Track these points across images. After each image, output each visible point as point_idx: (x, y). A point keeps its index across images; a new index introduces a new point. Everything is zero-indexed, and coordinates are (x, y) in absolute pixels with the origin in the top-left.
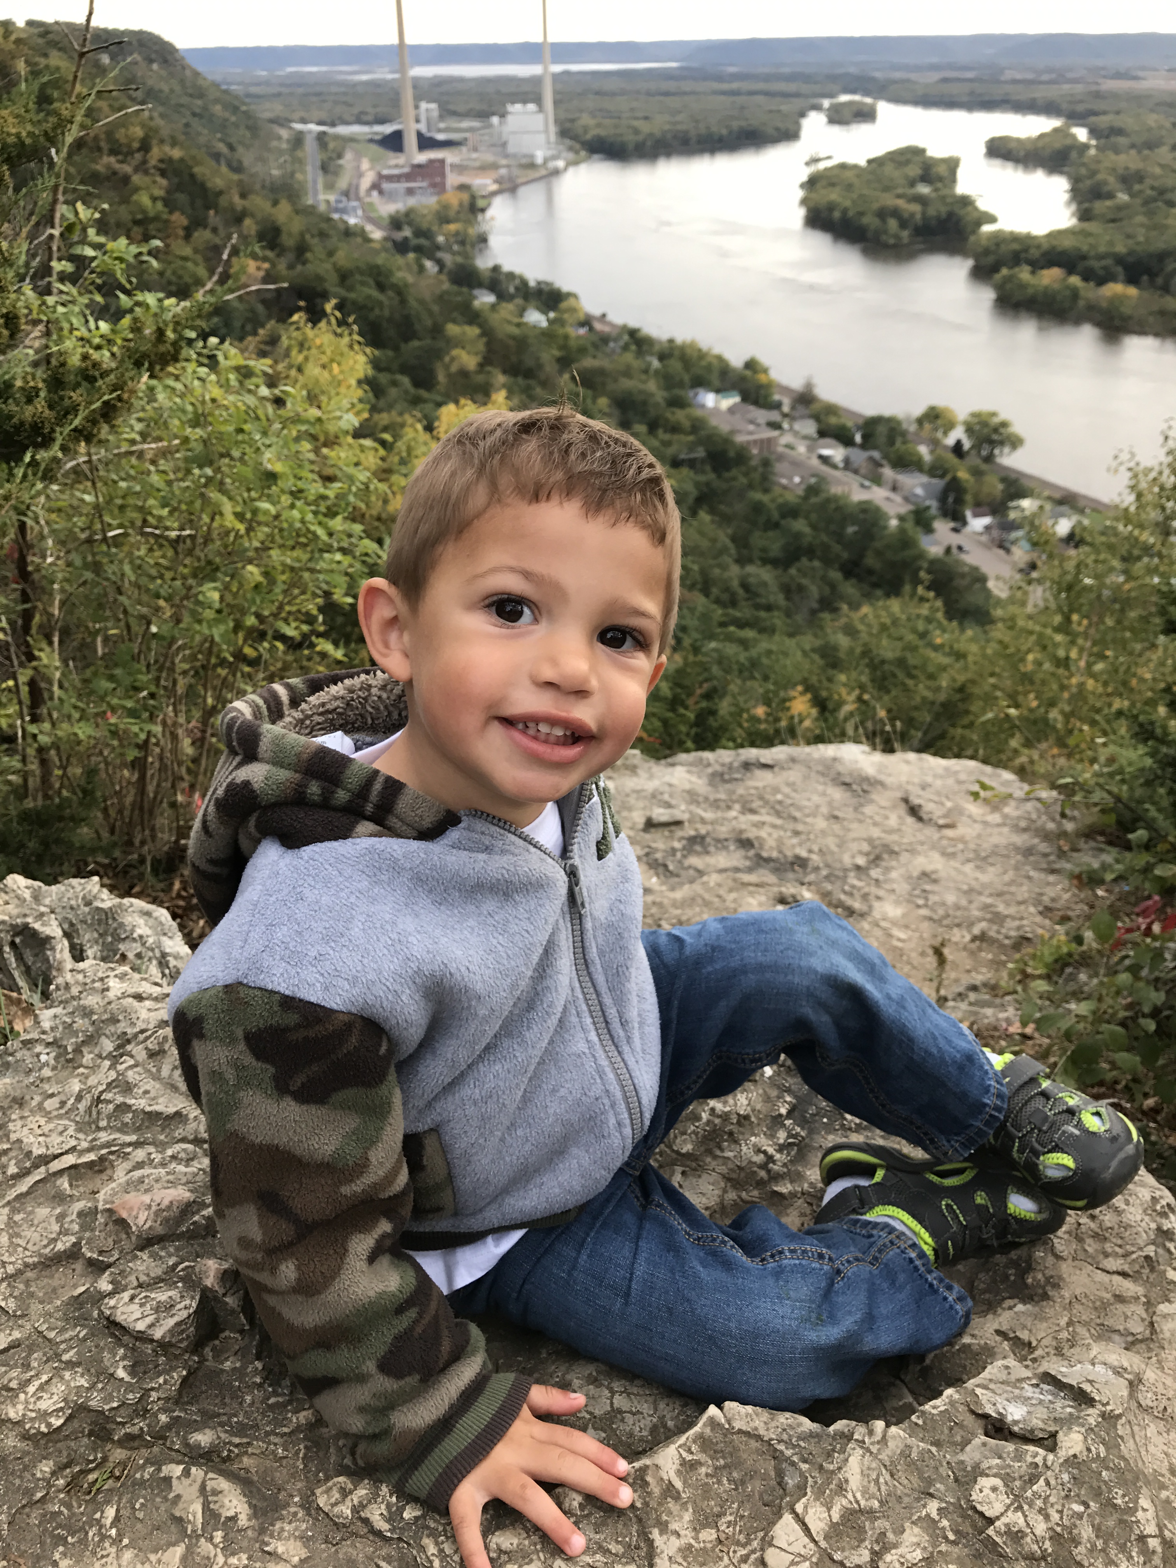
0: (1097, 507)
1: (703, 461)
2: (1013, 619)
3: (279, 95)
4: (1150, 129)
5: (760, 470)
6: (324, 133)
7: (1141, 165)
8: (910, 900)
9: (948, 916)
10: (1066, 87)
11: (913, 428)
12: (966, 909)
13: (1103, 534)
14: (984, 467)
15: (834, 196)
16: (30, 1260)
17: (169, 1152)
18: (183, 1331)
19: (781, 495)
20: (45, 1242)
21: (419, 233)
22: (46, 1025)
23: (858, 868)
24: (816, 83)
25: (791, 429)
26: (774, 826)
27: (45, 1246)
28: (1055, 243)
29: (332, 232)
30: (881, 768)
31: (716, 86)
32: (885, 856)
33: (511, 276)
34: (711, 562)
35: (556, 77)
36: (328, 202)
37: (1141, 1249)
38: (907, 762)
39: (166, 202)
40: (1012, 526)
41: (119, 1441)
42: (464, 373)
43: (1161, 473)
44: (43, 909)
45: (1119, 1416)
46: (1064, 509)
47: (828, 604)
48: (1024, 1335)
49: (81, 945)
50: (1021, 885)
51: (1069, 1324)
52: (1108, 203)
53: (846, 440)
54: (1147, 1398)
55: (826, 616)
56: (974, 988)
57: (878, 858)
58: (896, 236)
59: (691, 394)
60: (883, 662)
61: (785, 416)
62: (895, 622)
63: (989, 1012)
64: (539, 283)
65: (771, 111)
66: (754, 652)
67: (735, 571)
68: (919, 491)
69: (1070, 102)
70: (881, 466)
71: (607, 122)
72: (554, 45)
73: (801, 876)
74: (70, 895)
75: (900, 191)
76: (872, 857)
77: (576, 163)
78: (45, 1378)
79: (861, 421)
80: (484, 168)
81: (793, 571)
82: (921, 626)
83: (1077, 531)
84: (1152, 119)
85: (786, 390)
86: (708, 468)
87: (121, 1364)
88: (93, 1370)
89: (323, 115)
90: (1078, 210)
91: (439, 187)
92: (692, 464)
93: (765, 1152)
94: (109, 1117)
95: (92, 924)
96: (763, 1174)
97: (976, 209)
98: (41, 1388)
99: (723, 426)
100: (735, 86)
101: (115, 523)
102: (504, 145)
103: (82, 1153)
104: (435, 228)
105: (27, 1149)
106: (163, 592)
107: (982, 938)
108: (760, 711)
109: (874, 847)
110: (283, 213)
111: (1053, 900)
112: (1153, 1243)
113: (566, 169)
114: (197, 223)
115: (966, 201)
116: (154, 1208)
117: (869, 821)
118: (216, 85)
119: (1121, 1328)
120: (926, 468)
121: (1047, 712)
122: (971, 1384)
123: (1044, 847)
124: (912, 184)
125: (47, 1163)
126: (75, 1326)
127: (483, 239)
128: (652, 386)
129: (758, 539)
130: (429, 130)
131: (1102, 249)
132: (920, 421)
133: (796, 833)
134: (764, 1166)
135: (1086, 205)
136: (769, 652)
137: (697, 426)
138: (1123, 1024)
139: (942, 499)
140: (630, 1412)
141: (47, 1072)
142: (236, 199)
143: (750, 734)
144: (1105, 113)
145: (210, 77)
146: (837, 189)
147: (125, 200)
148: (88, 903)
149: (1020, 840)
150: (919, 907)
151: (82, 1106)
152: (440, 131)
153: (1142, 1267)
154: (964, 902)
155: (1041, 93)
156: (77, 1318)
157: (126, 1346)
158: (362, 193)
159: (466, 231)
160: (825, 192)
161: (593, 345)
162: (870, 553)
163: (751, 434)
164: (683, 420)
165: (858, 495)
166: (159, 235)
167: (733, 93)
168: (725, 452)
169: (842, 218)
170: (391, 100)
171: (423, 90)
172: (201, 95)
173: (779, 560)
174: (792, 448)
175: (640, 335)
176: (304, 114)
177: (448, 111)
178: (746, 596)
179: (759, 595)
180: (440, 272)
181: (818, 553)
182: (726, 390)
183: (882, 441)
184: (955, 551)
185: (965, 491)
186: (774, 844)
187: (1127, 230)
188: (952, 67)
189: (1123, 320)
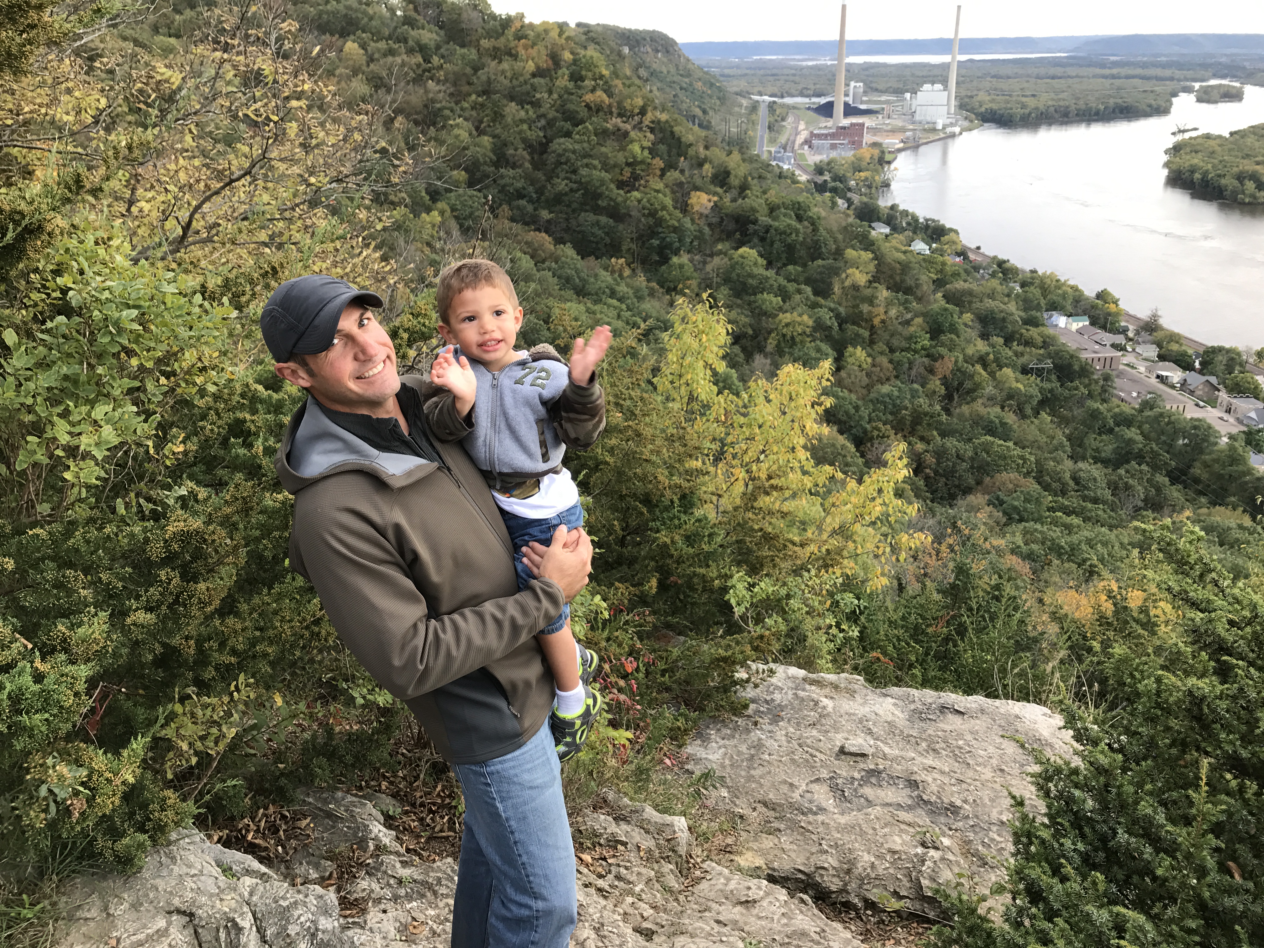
1: (1049, 371)
3: (746, 75)
5: (1101, 382)
6: (774, 102)
11: (1252, 360)
15: (1196, 160)
19: (1118, 406)
21: (836, 178)
24: (1188, 70)
25: (1134, 350)
29: (769, 175)
31: (1098, 71)
33: (905, 213)
34: (1047, 455)
35: (960, 64)
36: (770, 152)
39: (651, 151)
42: (855, 287)
47: (1153, 504)
53: (1186, 366)
55: (1149, 514)
58: (1253, 196)
59: (1045, 316)
61: (1130, 340)
64: (927, 220)
65: (1145, 91)
66: (1075, 538)
67: (1068, 464)
68: (1253, 415)
70: (1218, 390)
71: (999, 98)
72: (961, 40)
73: (951, 821)
77: (970, 129)
79: (1201, 350)
80: (894, 131)
81: (1122, 471)
85: (1133, 318)
86: (1053, 377)
89: (776, 90)
91: (857, 144)
92: (1039, 372)
99: (1072, 345)
100: (1115, 71)
102: (913, 114)
104: (849, 175)
110: (734, 161)
113: (961, 134)
114: (671, 165)
118: (700, 68)
127: (887, 185)
128: (1012, 307)
129: (1092, 441)
130: (854, 102)
132: (1259, 354)
136: (1089, 542)
137: (1047, 342)
142: (701, 149)
145: (696, 63)
146: (1200, 155)
147: (623, 149)
152: (862, 102)
158: (796, 147)
159: (873, 178)
160: (1188, 157)
161: (966, 271)
162: (1197, 464)
163: (1095, 352)
164: (1035, 336)
165: (1192, 412)
166: (642, 174)
167: (1113, 77)
168: (1070, 365)
169: (1202, 179)
170: (829, 80)
171: (853, 73)
172: (689, 75)
173: (1110, 460)
174: (1133, 367)
175: (1007, 265)
176: (761, 89)
177: (871, 88)
178: (1076, 488)
179: (1088, 489)
180: (848, 208)
181: (1148, 459)
182: (1077, 315)
183: (1220, 368)
186: (936, 789)
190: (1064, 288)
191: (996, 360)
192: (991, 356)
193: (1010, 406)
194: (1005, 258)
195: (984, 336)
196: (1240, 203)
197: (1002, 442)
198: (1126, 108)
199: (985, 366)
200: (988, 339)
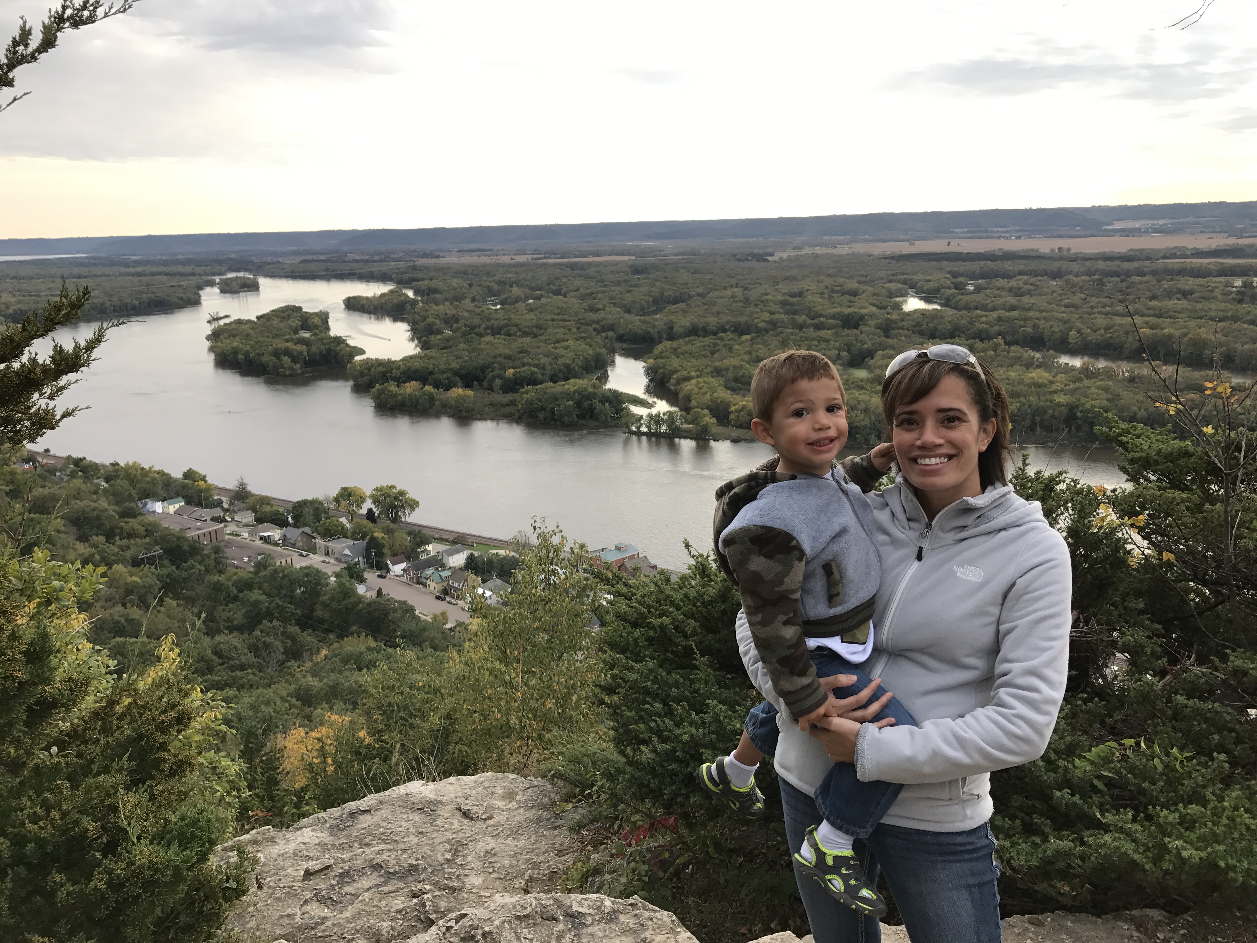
1: (161, 557)
4: (455, 289)
5: (213, 556)
7: (455, 312)
8: (484, 871)
9: (509, 873)
10: (393, 263)
11: (332, 505)
12: (517, 866)
14: (393, 526)
15: (236, 343)
19: (236, 574)
23: (448, 860)
24: (206, 265)
25: (233, 519)
26: (389, 850)
28: (409, 364)
30: (437, 792)
31: (123, 270)
32: (460, 849)
37: (669, 927)
40: (424, 566)
46: (457, 546)
47: (293, 653)
50: (542, 842)
52: (439, 337)
53: (281, 523)
55: (293, 663)
57: (456, 851)
58: (291, 369)
59: (140, 505)
61: (227, 511)
65: (172, 286)
67: (207, 641)
68: (347, 552)
69: (397, 273)
70: (314, 538)
71: (26, 299)
73: (417, 877)
75: (287, 337)
76: (453, 851)
79: (290, 507)
81: (257, 633)
84: (455, 282)
85: (223, 490)
86: (166, 562)
90: (419, 342)
92: (151, 561)
97: (348, 345)
99: (175, 527)
100: (139, 269)
109: (453, 845)
111: (561, 845)
112: (671, 924)
115: (339, 340)
117: (442, 829)
120: (349, 534)
123: (546, 815)
124: (296, 331)
128: (103, 503)
129: (222, 612)
131: (442, 366)
132: (337, 500)
133: (404, 850)
135: (424, 339)
137: (150, 530)
139: (367, 556)
144: (423, 279)
146: (237, 339)
149: (530, 814)
150: (490, 873)
154: (514, 862)
155: (376, 268)
160: (228, 341)
161: (40, 476)
162: (318, 607)
163: (200, 529)
164: (136, 526)
165: (299, 563)
167: (139, 274)
168: (179, 547)
169: (246, 359)
173: (243, 625)
174: (237, 535)
175: (84, 463)
178: (220, 661)
179: (232, 659)
181: (276, 615)
182: (171, 498)
183: (310, 518)
184: (384, 592)
185: (383, 546)
186: (394, 862)
187: (456, 353)
188: (308, 252)
189: (467, 411)
190: (151, 475)
193: (130, 601)
194: (81, 456)
195: (83, 538)
196: (282, 376)
198: (160, 302)
200: (88, 541)
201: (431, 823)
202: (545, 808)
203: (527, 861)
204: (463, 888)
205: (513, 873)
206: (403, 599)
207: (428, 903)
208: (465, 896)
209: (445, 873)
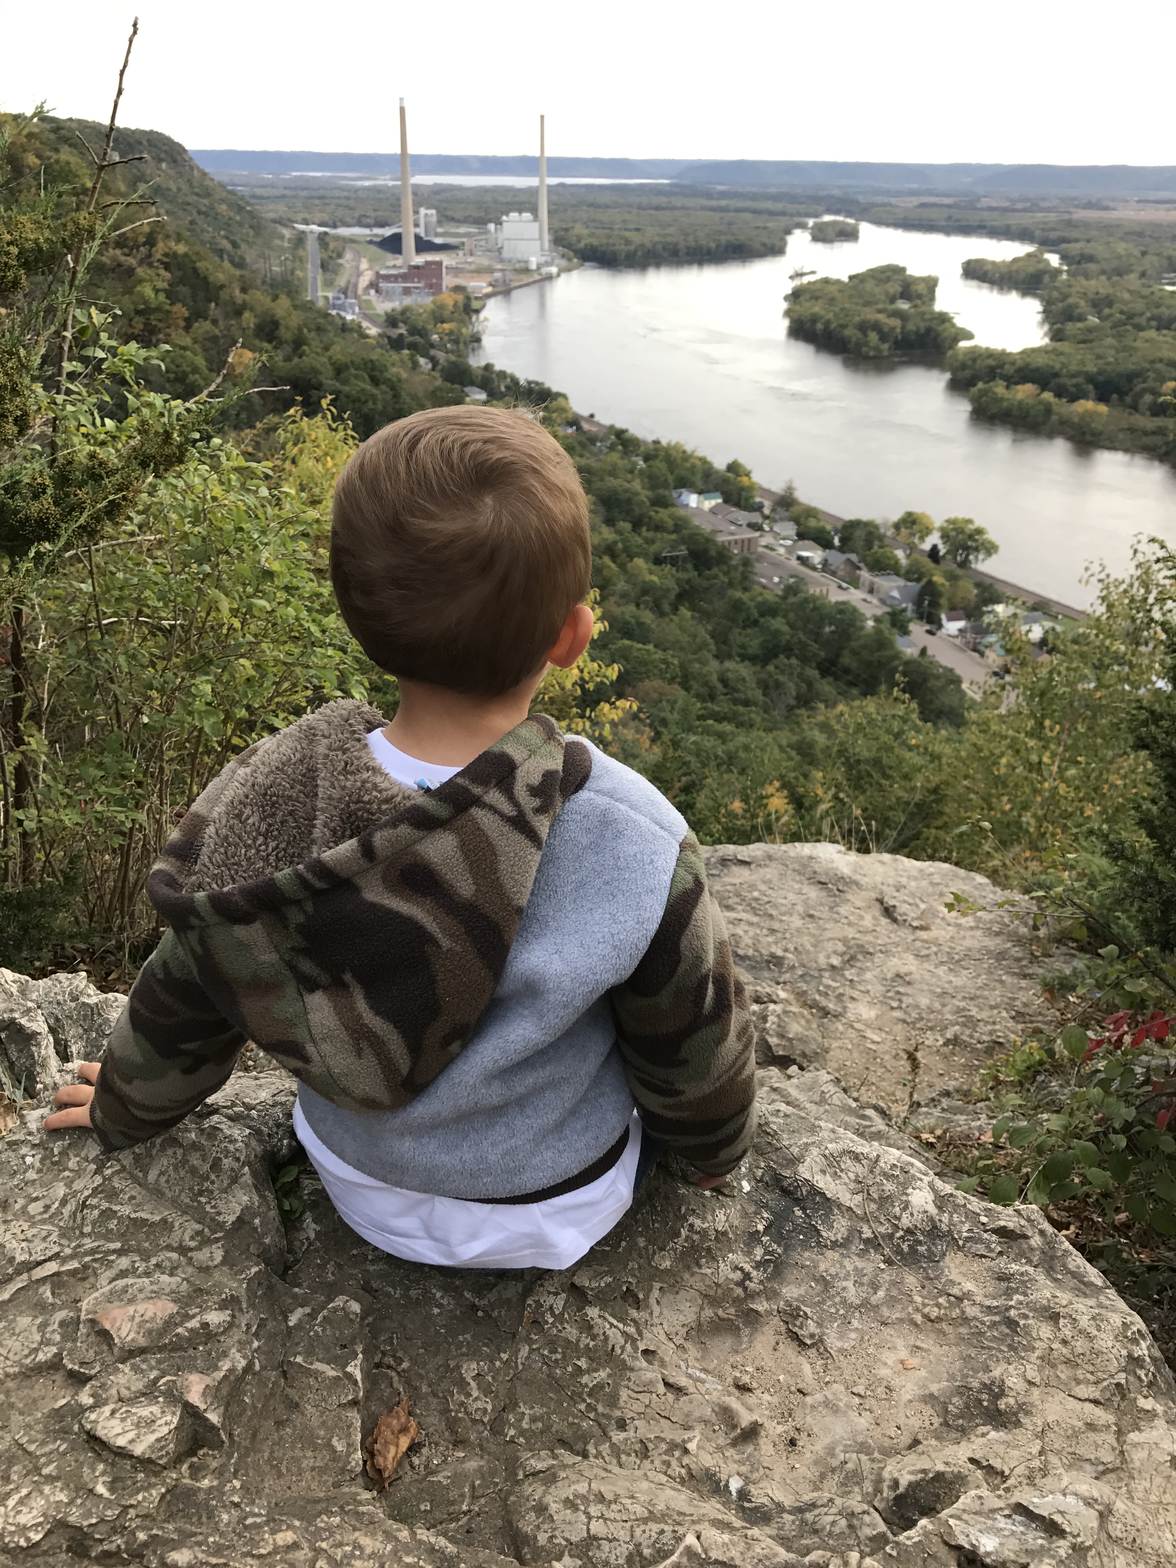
0: (1071, 615)
1: (684, 559)
2: (986, 722)
3: (284, 197)
4: (1119, 257)
5: (741, 568)
6: (326, 233)
7: (1111, 291)
8: (883, 1001)
9: (922, 1019)
10: (1040, 215)
11: (890, 533)
12: (939, 1012)
13: (1075, 641)
14: (959, 572)
15: (817, 308)
16: (11, 1370)
17: (154, 1261)
18: (162, 1448)
19: (760, 594)
20: (26, 1352)
21: (413, 331)
22: (33, 1126)
23: (833, 967)
24: (801, 203)
25: (771, 529)
26: (751, 924)
27: (26, 1356)
28: (1029, 360)
29: (329, 328)
30: (856, 868)
31: (705, 202)
32: (860, 957)
33: (502, 375)
34: (691, 657)
35: (550, 188)
36: (326, 298)
37: (1112, 1376)
38: (882, 863)
39: (169, 294)
40: (985, 631)
41: (96, 1557)
43: (1131, 585)
44: (30, 1004)
45: (1089, 1548)
46: (1038, 614)
47: (806, 700)
48: (997, 1463)
49: (66, 1041)
50: (994, 990)
51: (1041, 1453)
52: (1079, 325)
53: (824, 542)
54: (1116, 1530)
55: (802, 712)
56: (947, 1094)
57: (853, 958)
58: (877, 349)
59: (675, 494)
60: (859, 762)
61: (766, 517)
62: (871, 721)
63: (961, 1118)
64: (529, 383)
65: (757, 228)
66: (731, 746)
67: (714, 665)
68: (895, 594)
69: (1043, 230)
70: (859, 568)
71: (599, 232)
72: (549, 159)
73: (776, 975)
74: (57, 990)
75: (880, 306)
76: (846, 957)
77: (569, 270)
78: (24, 1492)
79: (839, 525)
80: (479, 271)
81: (771, 668)
82: (896, 726)
83: (1051, 638)
84: (1122, 248)
85: (767, 492)
86: (690, 566)
87: (101, 1479)
88: (72, 1485)
89: (326, 217)
90: (1050, 329)
91: (435, 288)
92: (673, 561)
93: (742, 1269)
94: (94, 1224)
95: (78, 1020)
96: (739, 1291)
97: (954, 325)
98: (21, 1502)
99: (706, 527)
100: (723, 203)
101: (109, 611)
102: (500, 250)
103: (64, 1260)
104: (430, 327)
105: (9, 1255)
106: (155, 683)
107: (955, 1041)
108: (737, 806)
109: (849, 948)
110: (282, 307)
111: (1025, 1005)
112: (1124, 1370)
113: (558, 275)
114: (198, 314)
115: (944, 318)
116: (138, 1319)
117: (844, 921)
118: (222, 186)
119: (1092, 1457)
120: (903, 571)
121: (1020, 816)
122: (944, 1514)
123: (1016, 952)
124: (893, 300)
125: (29, 1270)
126: (55, 1440)
127: (477, 339)
128: (637, 485)
129: (737, 636)
130: (427, 234)
131: (1073, 368)
132: (897, 526)
133: (773, 931)
134: (741, 1284)
135: (1059, 326)
136: (746, 748)
137: (680, 525)
138: (1094, 1139)
139: (918, 602)
140: (607, 1539)
141: (31, 1175)
142: (237, 292)
143: (726, 829)
144: (1076, 240)
145: (217, 178)
146: (821, 302)
147: (129, 291)
148: (75, 999)
149: (993, 943)
150: (892, 1008)
151: (67, 1211)
152: (437, 235)
153: (1114, 1395)
154: (937, 1005)
155: (1014, 220)
156: (55, 1431)
157: (105, 1461)
158: (360, 291)
159: (460, 330)
160: (808, 305)
161: (581, 443)
162: (846, 652)
163: (732, 534)
164: (666, 518)
165: (835, 596)
166: (160, 325)
167: (722, 210)
168: (706, 551)
169: (825, 330)
170: (392, 205)
171: (423, 197)
172: (208, 195)
173: (757, 656)
174: (772, 549)
175: (626, 435)
176: (307, 216)
177: (446, 217)
178: (725, 691)
179: (738, 691)
180: (433, 369)
181: (796, 651)
182: (708, 492)
183: (860, 544)
184: (930, 652)
185: (940, 595)
186: (750, 942)
187: (1097, 351)
188: (931, 193)
189: (1094, 434)
190: (692, 460)
191: (626, 549)
192: (620, 545)
193: (645, 602)
194: (624, 427)
195: (610, 522)
196: (864, 358)
197: (640, 646)
199: (614, 557)
200: (613, 525)
201: (831, 908)
202: (1019, 941)
203: (959, 1011)
204: (840, 1015)
205: (929, 1020)
206: (950, 666)
207: (771, 1019)
208: (841, 1028)
209: (821, 983)
